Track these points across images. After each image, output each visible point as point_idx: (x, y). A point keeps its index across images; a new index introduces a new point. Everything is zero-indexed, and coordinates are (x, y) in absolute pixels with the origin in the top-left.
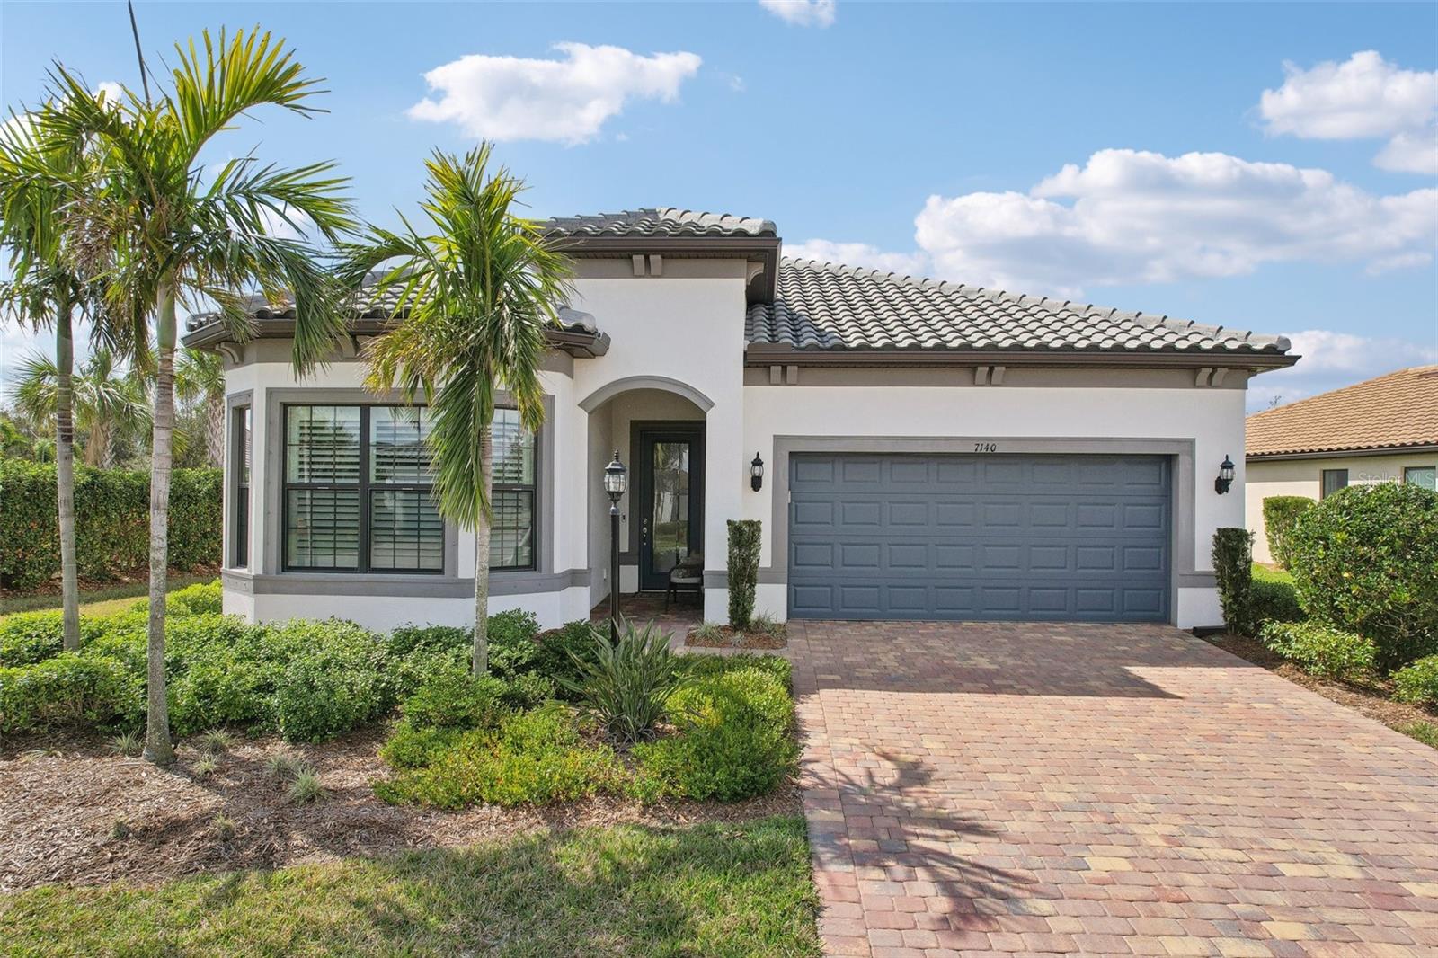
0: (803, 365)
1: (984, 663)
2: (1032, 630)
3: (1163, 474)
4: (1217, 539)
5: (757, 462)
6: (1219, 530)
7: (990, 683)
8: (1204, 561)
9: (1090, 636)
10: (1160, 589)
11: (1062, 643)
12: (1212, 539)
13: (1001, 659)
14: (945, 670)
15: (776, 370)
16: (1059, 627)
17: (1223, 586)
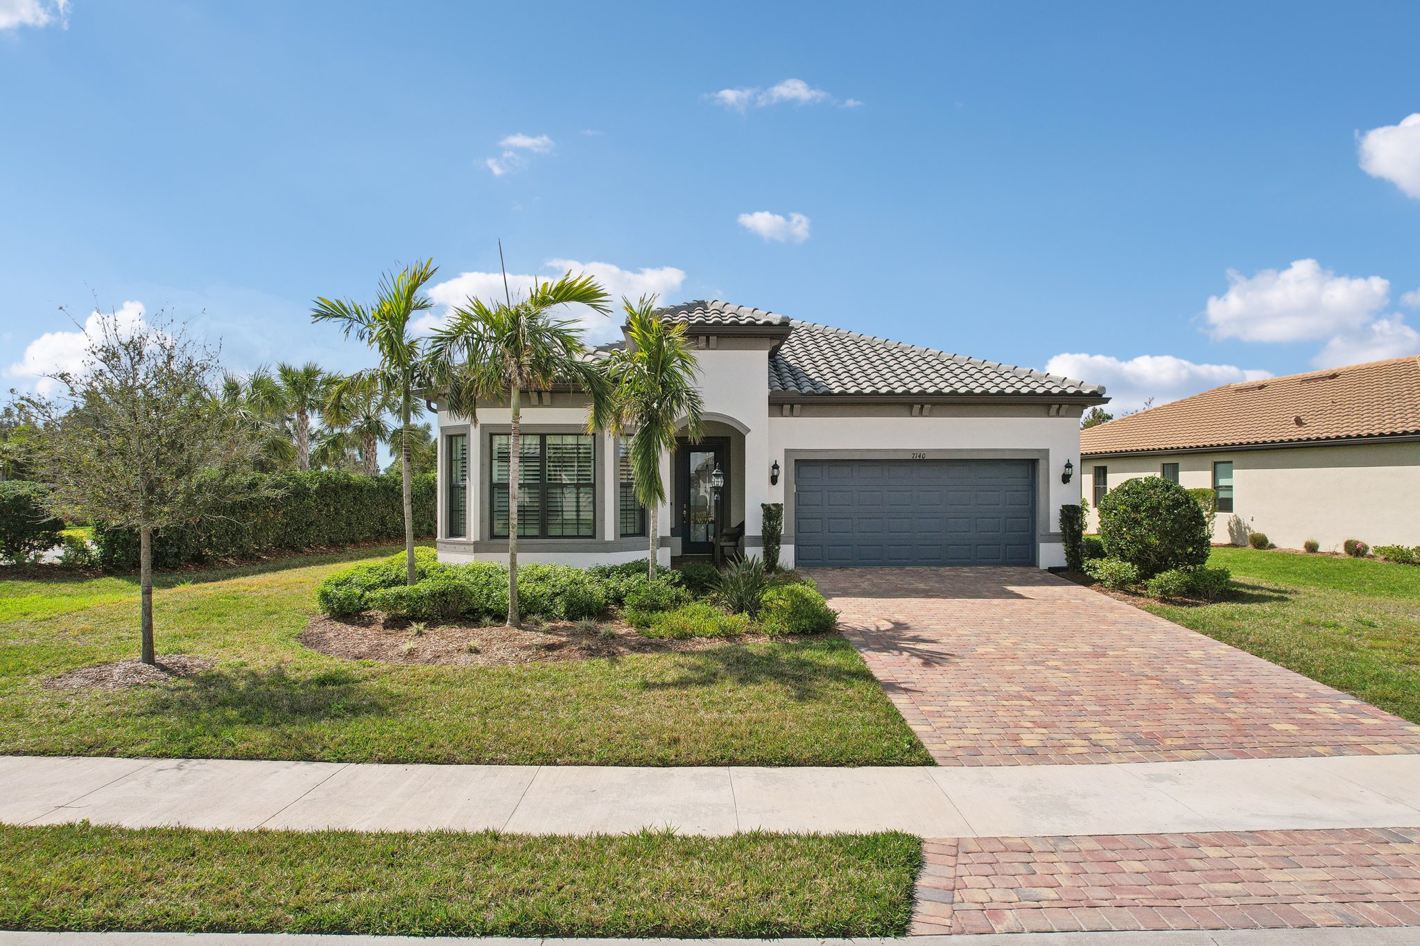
0: (803, 404)
1: (922, 586)
2: (950, 571)
3: (1030, 472)
4: (1062, 511)
5: (776, 467)
6: (1063, 506)
7: (927, 594)
8: (1055, 527)
9: (985, 573)
10: (1027, 544)
11: (967, 577)
12: (1059, 512)
13: (932, 584)
14: (900, 589)
15: (786, 407)
16: (966, 569)
17: (1066, 542)
